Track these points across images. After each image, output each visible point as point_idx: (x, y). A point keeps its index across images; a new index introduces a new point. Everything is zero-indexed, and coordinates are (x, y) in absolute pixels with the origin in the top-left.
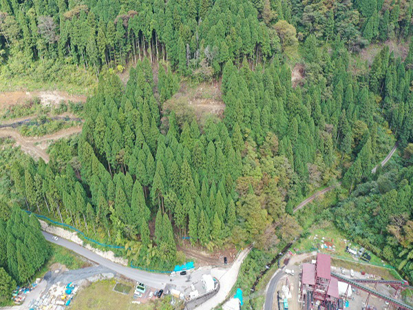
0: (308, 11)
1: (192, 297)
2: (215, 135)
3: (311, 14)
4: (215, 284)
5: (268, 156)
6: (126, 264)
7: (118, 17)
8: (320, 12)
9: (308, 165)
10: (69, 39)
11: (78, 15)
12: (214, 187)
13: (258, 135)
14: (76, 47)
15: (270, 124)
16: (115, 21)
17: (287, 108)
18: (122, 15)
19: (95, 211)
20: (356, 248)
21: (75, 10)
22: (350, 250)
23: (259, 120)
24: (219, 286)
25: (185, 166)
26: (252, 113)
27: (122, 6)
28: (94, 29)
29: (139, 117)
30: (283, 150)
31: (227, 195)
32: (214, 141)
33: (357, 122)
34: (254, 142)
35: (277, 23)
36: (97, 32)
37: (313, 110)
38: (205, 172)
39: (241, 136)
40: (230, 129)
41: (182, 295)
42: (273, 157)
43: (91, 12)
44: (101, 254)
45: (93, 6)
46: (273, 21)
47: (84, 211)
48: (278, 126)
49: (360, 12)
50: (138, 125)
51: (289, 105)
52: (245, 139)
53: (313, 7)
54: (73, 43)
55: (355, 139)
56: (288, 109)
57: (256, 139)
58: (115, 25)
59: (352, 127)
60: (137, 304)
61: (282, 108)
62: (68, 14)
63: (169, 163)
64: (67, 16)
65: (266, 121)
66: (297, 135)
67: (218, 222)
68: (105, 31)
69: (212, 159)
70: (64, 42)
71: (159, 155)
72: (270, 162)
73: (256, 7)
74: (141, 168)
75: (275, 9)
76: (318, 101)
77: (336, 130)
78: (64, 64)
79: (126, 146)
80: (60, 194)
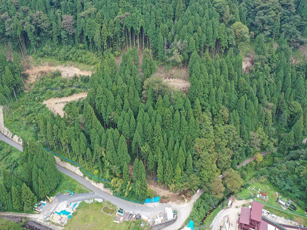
0: (259, 15)
1: (156, 223)
2: (181, 106)
3: (262, 17)
4: (174, 215)
5: (220, 124)
6: (112, 194)
7: (118, 16)
8: (269, 16)
9: (251, 133)
10: (83, 31)
11: (89, 15)
12: (177, 144)
13: (213, 108)
14: (87, 37)
15: (223, 100)
16: (115, 20)
17: (237, 88)
18: (120, 16)
19: (93, 154)
20: (285, 200)
21: (88, 11)
22: (280, 201)
23: (215, 97)
24: (177, 217)
25: (158, 126)
26: (210, 92)
27: (120, 9)
28: (100, 25)
29: (127, 89)
30: (232, 120)
31: (187, 151)
32: (180, 110)
33: (293, 103)
34: (210, 113)
35: (234, 24)
36: (101, 27)
37: (258, 91)
38: (171, 132)
39: (200, 108)
40: (192, 102)
41: (149, 221)
42: (224, 125)
43: (99, 13)
44: (95, 184)
45: (100, 9)
46: (231, 22)
47: (85, 153)
48: (229, 102)
49: (302, 17)
50: (126, 95)
51: (240, 87)
52: (203, 110)
53: (264, 12)
54: (86, 34)
55: (291, 116)
56: (239, 90)
57: (211, 111)
58: (115, 23)
59: (289, 106)
60: (117, 223)
61: (233, 89)
62: (82, 14)
63: (146, 124)
64: (83, 15)
65: (220, 98)
66: (244, 109)
67: (179, 170)
68: (107, 27)
69: (178, 124)
70: (79, 33)
71: (139, 118)
72: (221, 129)
73: (218, 12)
74: (126, 126)
75: (233, 13)
76: (262, 85)
77: (275, 108)
78: (78, 48)
79: (117, 110)
80: (70, 139)
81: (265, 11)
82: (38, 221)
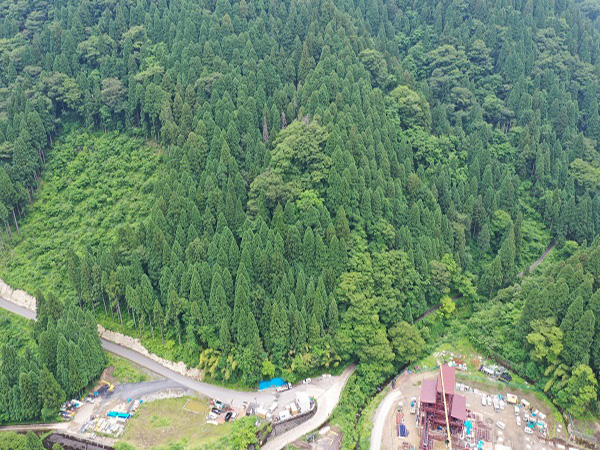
0: (436, 75)
1: (282, 419)
2: (315, 220)
3: (441, 79)
4: (311, 404)
6: (200, 379)
7: (200, 79)
8: (452, 77)
9: (434, 263)
10: (139, 105)
11: (151, 78)
13: (369, 223)
14: (147, 115)
16: (196, 85)
18: (205, 79)
21: (148, 73)
22: (486, 369)
23: (370, 204)
24: (316, 408)
26: (361, 196)
27: (205, 68)
28: (170, 94)
29: (221, 198)
31: (328, 294)
32: (313, 227)
33: (496, 213)
35: (396, 89)
36: (173, 98)
37: (441, 195)
38: (301, 265)
39: (347, 223)
41: (269, 415)
42: (388, 251)
43: (167, 75)
44: (169, 365)
45: (170, 67)
46: (391, 87)
47: (151, 311)
49: (504, 77)
51: (410, 188)
52: (352, 228)
54: (144, 110)
55: (496, 234)
56: (409, 193)
57: (366, 229)
58: (196, 90)
59: (491, 218)
60: (212, 425)
61: (400, 191)
64: (138, 78)
65: (379, 206)
66: (419, 224)
67: (317, 327)
68: (183, 97)
69: (311, 249)
70: (132, 109)
71: (245, 242)
77: (470, 222)
78: (131, 135)
81: (444, 68)
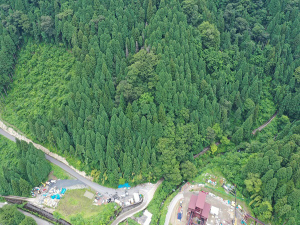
0: (228, 8)
1: (126, 206)
2: (147, 112)
3: (230, 11)
4: (140, 198)
6: (92, 180)
7: (92, 20)
8: (237, 10)
11: (66, 18)
14: (65, 38)
15: (185, 103)
19: (75, 150)
20: (229, 185)
21: (64, 14)
22: (225, 187)
23: (177, 101)
24: (143, 200)
27: (95, 12)
28: (76, 28)
29: (101, 95)
32: (146, 115)
33: (247, 100)
34: (173, 114)
36: (78, 30)
38: (139, 134)
39: (164, 110)
40: (158, 105)
41: (121, 204)
43: (74, 16)
44: (78, 172)
45: (76, 11)
46: (200, 22)
47: (69, 149)
49: (268, 11)
50: (101, 100)
51: (201, 87)
52: (167, 112)
53: (233, 6)
55: (245, 110)
56: (200, 90)
58: (90, 26)
59: (244, 102)
60: (95, 206)
61: (195, 90)
64: (60, 18)
65: (182, 101)
68: (83, 31)
69: (144, 127)
70: (58, 34)
73: (186, 13)
77: (231, 105)
79: (94, 113)
80: (55, 138)
82: (35, 204)
